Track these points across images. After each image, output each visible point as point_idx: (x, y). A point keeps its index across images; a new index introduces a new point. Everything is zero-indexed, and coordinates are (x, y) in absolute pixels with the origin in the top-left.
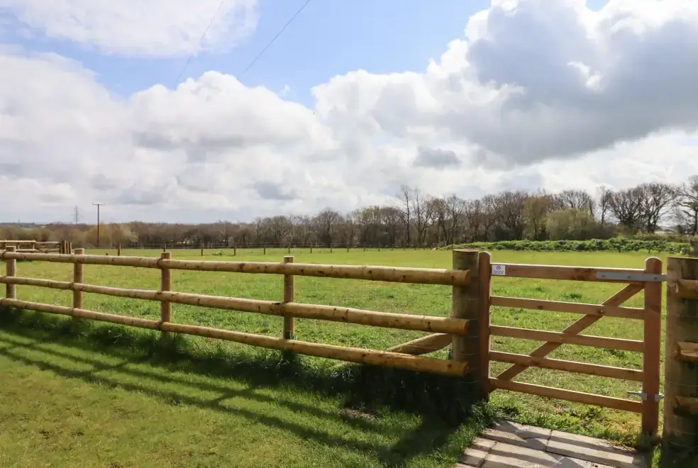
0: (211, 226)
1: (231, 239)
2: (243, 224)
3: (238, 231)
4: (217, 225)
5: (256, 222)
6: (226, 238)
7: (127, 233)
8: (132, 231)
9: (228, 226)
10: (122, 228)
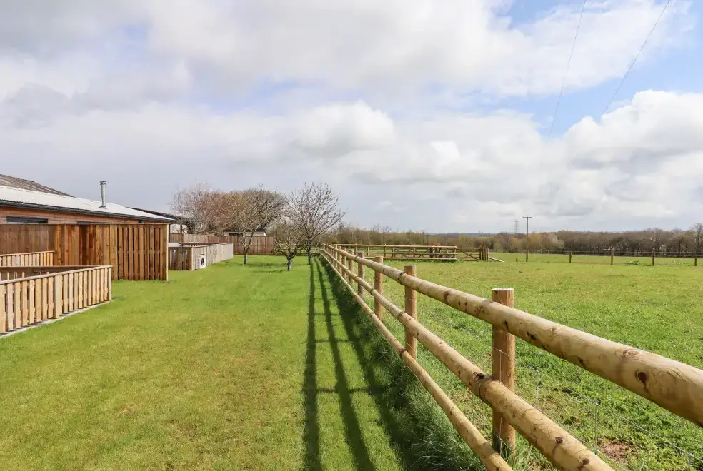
0: (639, 233)
1: (662, 247)
2: (677, 231)
3: (670, 239)
4: (645, 232)
5: (695, 230)
6: (657, 245)
7: (555, 240)
8: (558, 239)
9: (658, 233)
10: (549, 237)
